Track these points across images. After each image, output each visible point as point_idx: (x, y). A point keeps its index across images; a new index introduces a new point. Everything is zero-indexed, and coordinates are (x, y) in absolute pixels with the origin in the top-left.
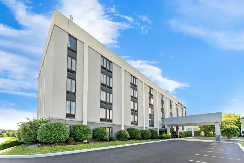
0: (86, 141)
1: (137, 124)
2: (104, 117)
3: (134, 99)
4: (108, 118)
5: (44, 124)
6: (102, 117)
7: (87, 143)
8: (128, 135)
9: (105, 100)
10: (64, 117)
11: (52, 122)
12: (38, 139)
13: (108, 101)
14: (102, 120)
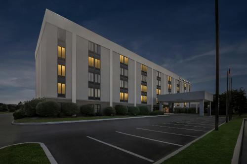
0: (75, 116)
1: (127, 101)
2: (93, 96)
3: (124, 78)
4: (96, 96)
5: (41, 103)
6: (90, 95)
7: (76, 117)
8: (115, 111)
9: (92, 81)
10: (55, 96)
11: (47, 101)
12: (37, 113)
13: (96, 81)
14: (90, 98)
